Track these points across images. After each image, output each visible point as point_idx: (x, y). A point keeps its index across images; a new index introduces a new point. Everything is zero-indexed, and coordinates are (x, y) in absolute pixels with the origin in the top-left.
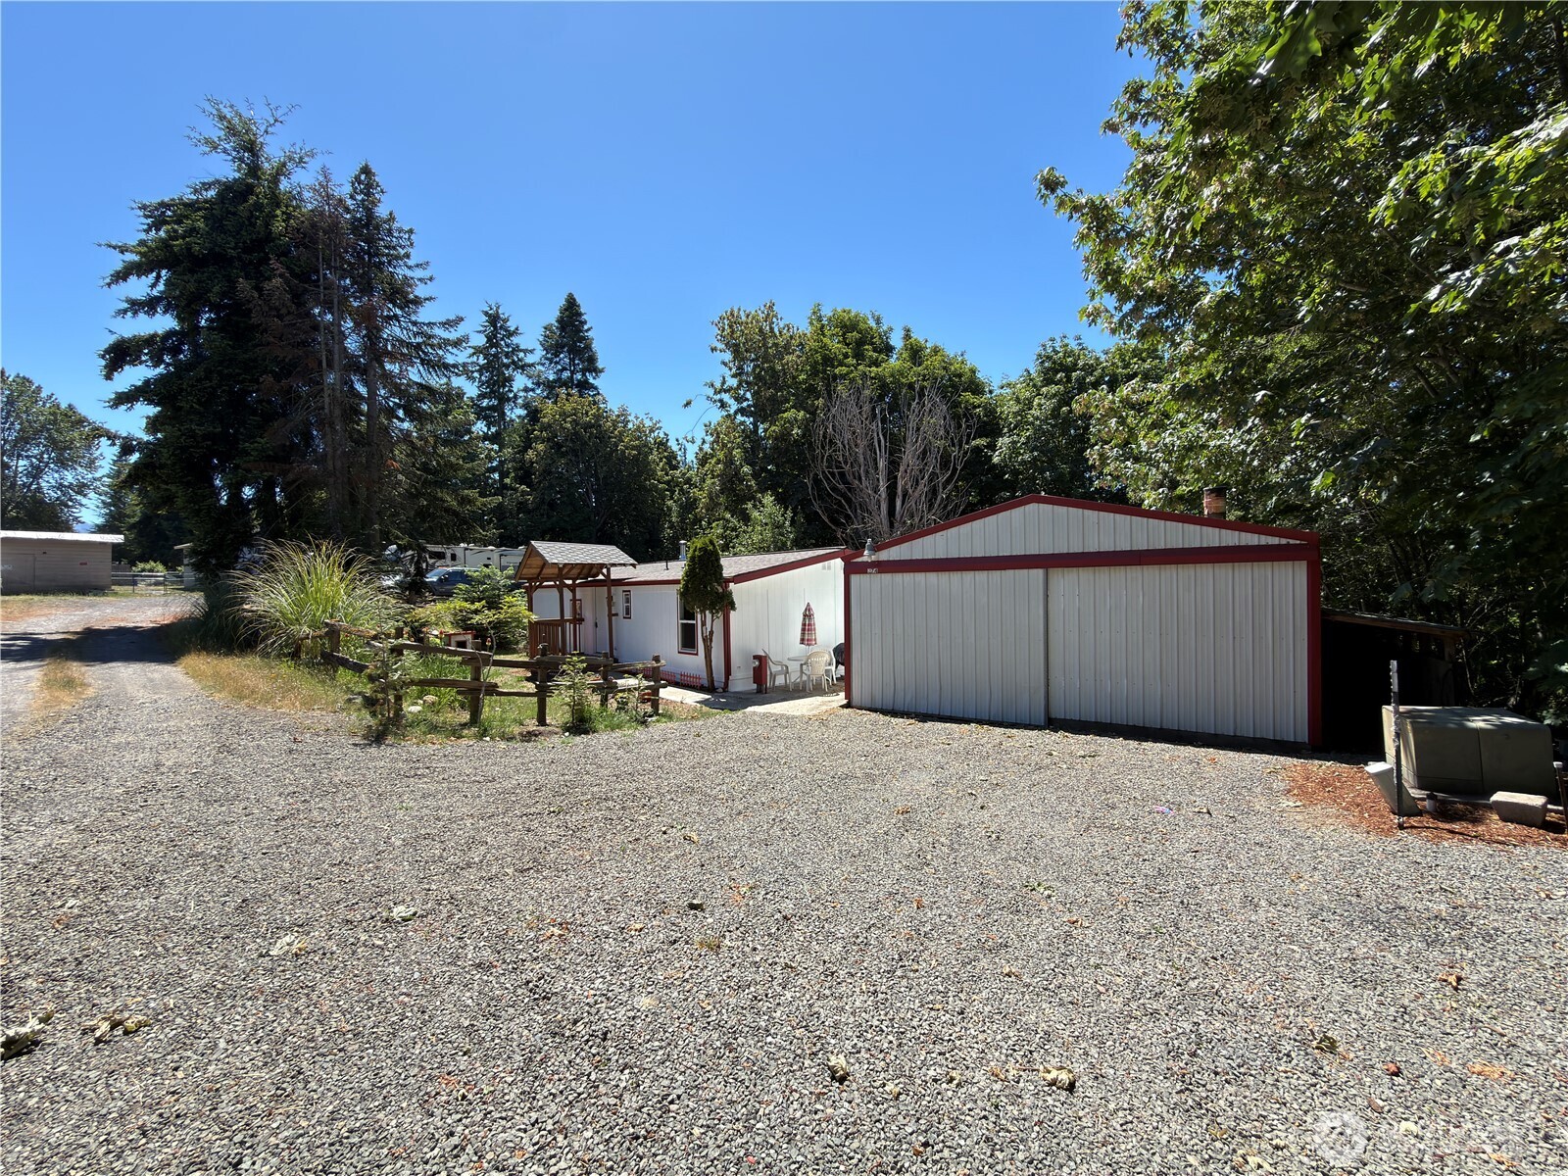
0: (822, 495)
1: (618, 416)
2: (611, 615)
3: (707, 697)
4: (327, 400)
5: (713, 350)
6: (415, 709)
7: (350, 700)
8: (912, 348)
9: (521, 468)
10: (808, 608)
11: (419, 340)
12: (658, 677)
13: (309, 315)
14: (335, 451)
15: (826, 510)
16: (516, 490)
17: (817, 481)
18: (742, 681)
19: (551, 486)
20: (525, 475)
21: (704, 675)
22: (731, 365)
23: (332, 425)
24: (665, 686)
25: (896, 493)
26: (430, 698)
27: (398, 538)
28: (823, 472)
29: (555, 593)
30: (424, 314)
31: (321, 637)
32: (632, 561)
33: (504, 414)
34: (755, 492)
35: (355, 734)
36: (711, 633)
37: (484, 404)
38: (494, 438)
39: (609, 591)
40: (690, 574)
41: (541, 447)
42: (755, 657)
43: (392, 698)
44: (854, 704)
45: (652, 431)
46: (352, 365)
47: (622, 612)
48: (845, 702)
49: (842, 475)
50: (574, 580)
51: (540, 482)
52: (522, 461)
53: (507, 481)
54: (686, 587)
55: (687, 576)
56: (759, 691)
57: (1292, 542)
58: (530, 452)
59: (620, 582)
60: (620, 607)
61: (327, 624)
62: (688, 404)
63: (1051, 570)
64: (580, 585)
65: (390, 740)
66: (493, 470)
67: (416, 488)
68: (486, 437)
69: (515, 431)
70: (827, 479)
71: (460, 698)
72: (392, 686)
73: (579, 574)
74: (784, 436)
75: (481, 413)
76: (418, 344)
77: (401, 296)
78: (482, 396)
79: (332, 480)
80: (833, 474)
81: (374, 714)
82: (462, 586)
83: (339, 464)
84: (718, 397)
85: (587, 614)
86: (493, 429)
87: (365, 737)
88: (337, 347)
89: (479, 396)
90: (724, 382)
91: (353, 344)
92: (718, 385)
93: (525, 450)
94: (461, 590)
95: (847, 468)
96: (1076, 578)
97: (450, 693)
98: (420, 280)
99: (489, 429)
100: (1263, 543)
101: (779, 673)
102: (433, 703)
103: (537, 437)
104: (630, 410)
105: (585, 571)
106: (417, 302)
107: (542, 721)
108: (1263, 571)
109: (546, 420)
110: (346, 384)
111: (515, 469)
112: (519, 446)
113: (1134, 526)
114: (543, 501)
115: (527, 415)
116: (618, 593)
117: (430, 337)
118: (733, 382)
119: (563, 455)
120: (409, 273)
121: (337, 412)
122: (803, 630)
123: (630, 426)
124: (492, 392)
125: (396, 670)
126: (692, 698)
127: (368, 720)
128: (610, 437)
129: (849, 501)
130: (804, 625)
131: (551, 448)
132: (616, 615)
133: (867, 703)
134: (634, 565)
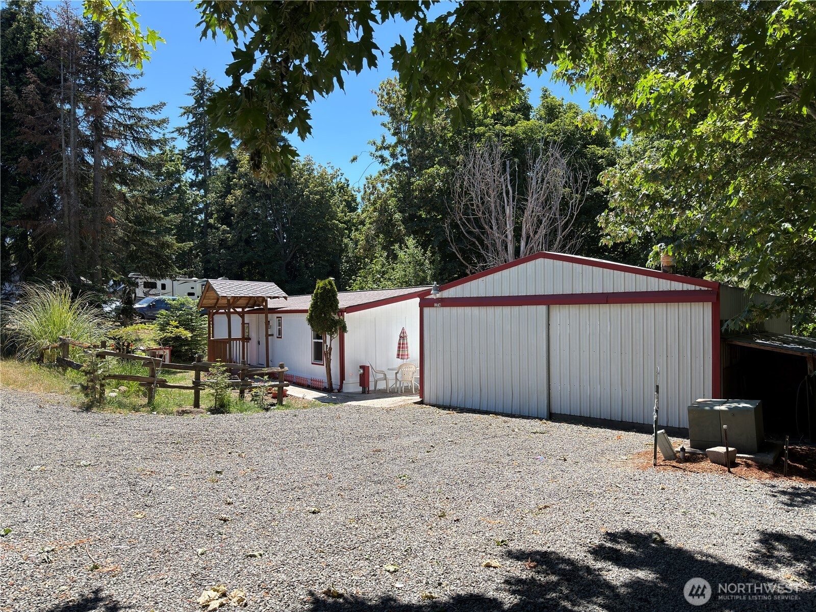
0: (459, 237)
1: (304, 165)
2: (267, 335)
3: (324, 395)
4: (65, 173)
5: (374, 113)
6: (113, 394)
7: (73, 388)
8: (548, 106)
9: (223, 210)
10: (403, 332)
11: (132, 121)
12: (284, 379)
13: (54, 107)
14: (69, 209)
15: (462, 251)
16: (218, 229)
17: (454, 225)
18: (352, 384)
19: (248, 226)
20: (226, 216)
21: (325, 379)
22: (390, 126)
23: (68, 192)
24: (287, 386)
25: (521, 235)
26: (123, 388)
27: (113, 275)
28: (461, 219)
29: (225, 317)
30: (135, 102)
31: (56, 348)
32: (285, 295)
33: (209, 163)
34: (404, 235)
35: (74, 406)
36: (331, 349)
37: (193, 156)
38: (201, 185)
39: (266, 317)
40: (314, 306)
41: (238, 192)
42: (361, 367)
43: (98, 386)
44: (425, 402)
45: (333, 178)
46: (85, 142)
47: (276, 334)
48: (420, 400)
49: (477, 220)
50: (243, 308)
51: (238, 223)
52: (224, 204)
53: (211, 221)
54: (311, 316)
55: (312, 307)
56: (364, 392)
57: (703, 288)
58: (230, 197)
59: (273, 311)
60: (274, 330)
61: (60, 339)
62: (354, 159)
63: (552, 307)
64: (248, 312)
65: (95, 410)
66: (200, 211)
67: (128, 237)
68: (192, 184)
69: (219, 177)
70: (464, 224)
71: (142, 388)
72: (97, 378)
73: (247, 304)
74: (429, 189)
75: (191, 164)
76: (132, 125)
77: (119, 90)
78: (191, 149)
79: (67, 233)
80: (468, 220)
81: (87, 395)
82: (163, 312)
83: (72, 220)
84: (379, 153)
85: (253, 335)
86: (201, 177)
87: (80, 408)
88: (72, 132)
89: (189, 148)
90: (383, 142)
91: (84, 128)
92: (379, 143)
93: (224, 196)
94: (162, 315)
95: (480, 215)
96: (567, 312)
97: (135, 385)
98: (134, 76)
99: (197, 176)
100: (685, 289)
101: (381, 379)
102: (125, 392)
103: (236, 185)
104: (314, 160)
105: (252, 302)
106: (130, 93)
107: (197, 405)
108: (684, 309)
109: (243, 169)
110: (79, 156)
111: (218, 211)
112: (221, 191)
113: (605, 275)
114: (240, 239)
115: (228, 165)
116: (273, 318)
117: (140, 119)
118: (392, 140)
119: (258, 199)
120: (125, 71)
121: (72, 181)
122: (399, 347)
123: (315, 173)
124: (199, 145)
125: (100, 368)
126: (311, 395)
127: (83, 399)
128: (297, 184)
129: (482, 242)
130: (399, 344)
131: (248, 193)
132: (272, 335)
133: (433, 401)
134: (285, 298)
